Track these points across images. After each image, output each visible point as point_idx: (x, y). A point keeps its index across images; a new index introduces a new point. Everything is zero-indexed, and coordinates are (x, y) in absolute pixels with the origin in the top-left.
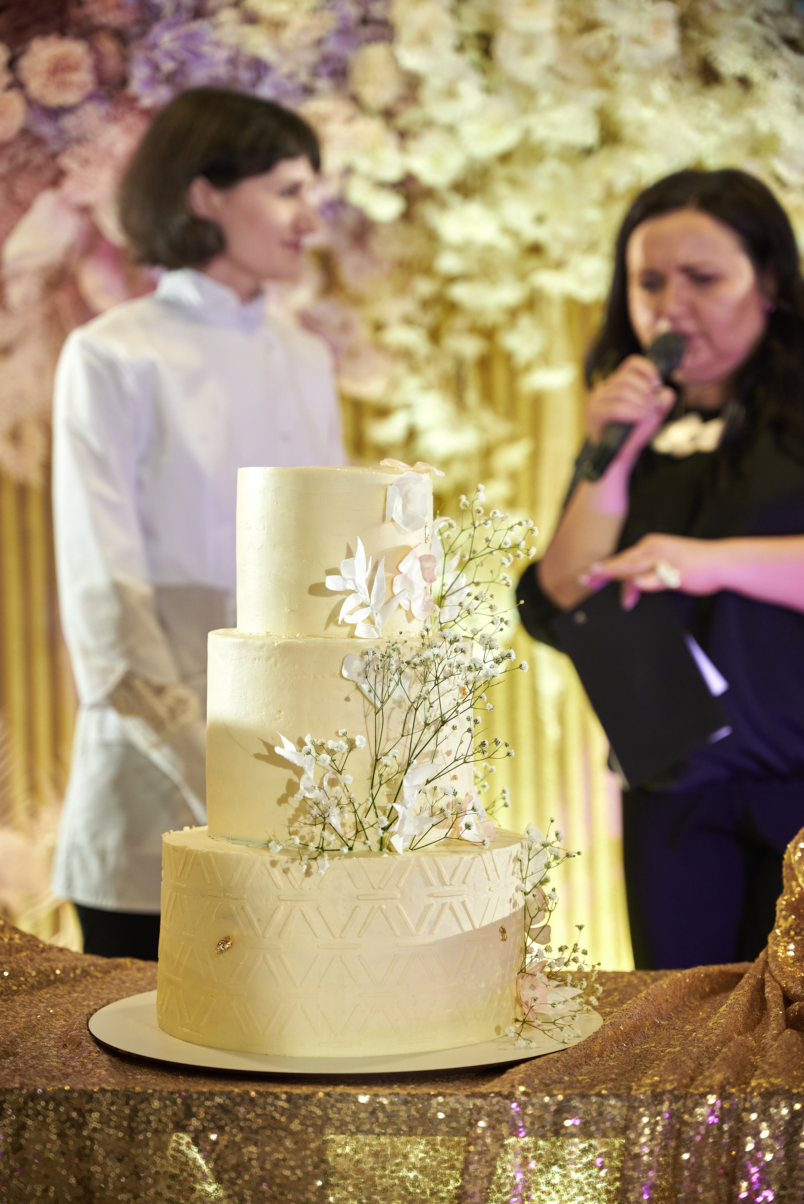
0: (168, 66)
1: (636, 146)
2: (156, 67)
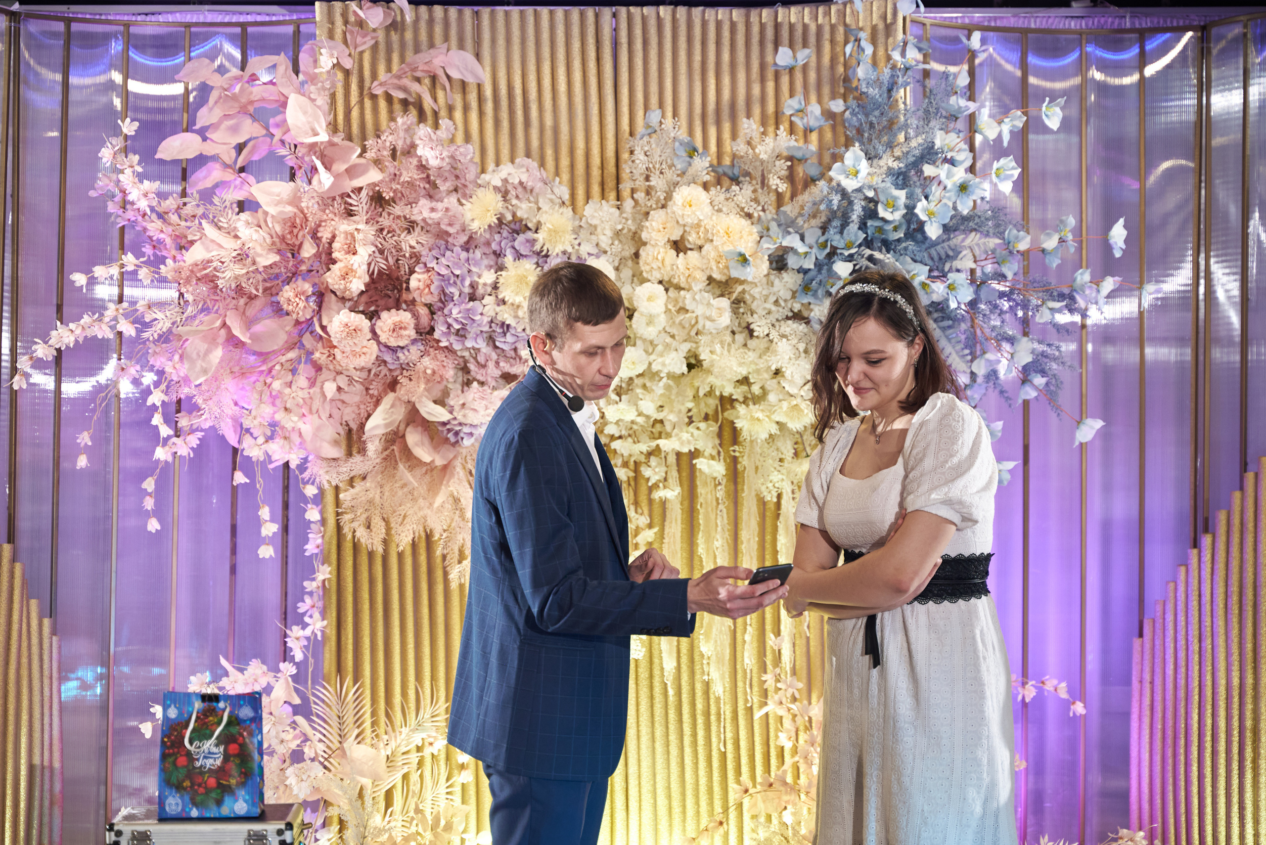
0: (457, 326)
1: (709, 372)
2: (449, 326)
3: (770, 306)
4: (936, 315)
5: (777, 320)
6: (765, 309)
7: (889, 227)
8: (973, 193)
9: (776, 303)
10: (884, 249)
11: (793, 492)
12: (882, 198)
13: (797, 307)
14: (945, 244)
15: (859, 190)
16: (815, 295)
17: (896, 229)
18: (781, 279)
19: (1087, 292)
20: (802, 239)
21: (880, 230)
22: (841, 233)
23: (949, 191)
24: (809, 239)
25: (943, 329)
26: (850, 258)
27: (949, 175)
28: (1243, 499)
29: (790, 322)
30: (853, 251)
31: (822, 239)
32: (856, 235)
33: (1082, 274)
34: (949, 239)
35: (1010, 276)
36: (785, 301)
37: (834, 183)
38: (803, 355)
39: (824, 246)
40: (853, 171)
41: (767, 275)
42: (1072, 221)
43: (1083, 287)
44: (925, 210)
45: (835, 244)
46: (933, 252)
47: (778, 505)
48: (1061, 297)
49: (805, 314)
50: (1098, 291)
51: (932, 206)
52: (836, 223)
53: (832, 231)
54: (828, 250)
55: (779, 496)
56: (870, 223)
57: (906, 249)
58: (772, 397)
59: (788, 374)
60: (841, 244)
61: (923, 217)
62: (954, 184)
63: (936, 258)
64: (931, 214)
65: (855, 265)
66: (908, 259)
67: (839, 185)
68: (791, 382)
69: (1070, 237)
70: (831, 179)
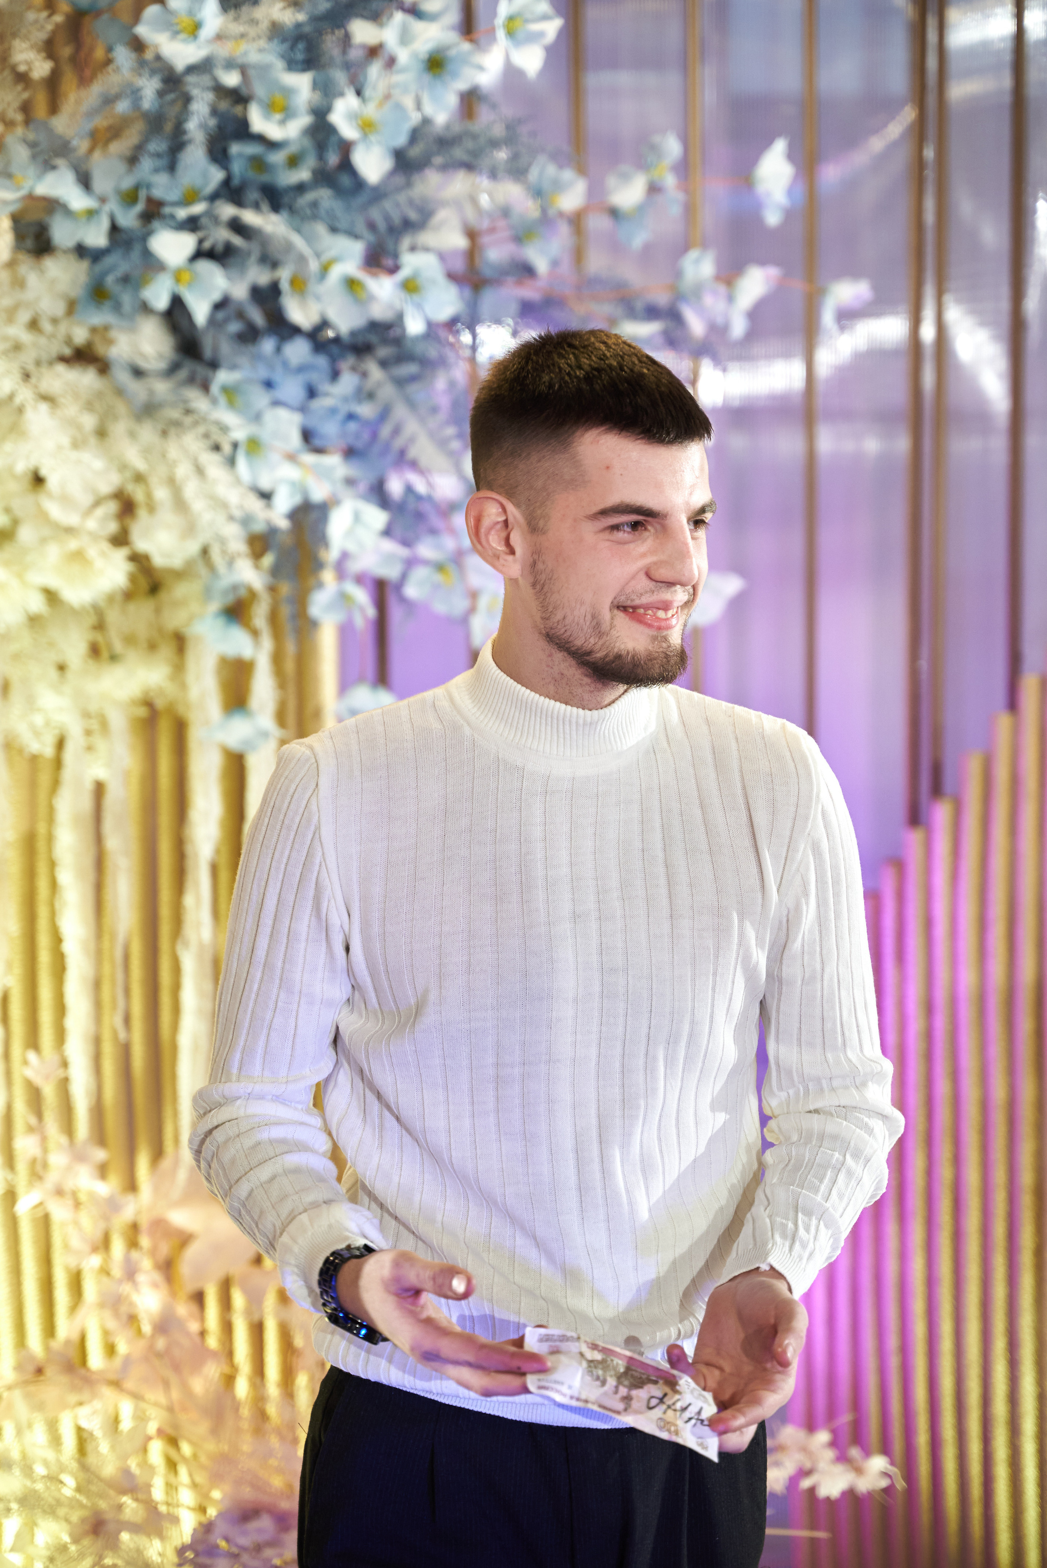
3: (18, 331)
4: (383, 352)
5: (38, 363)
6: (6, 338)
7: (277, 158)
8: (455, 75)
9: (34, 325)
10: (265, 206)
11: (88, 733)
12: (259, 90)
13: (80, 335)
14: (402, 198)
15: (204, 67)
16: (117, 308)
17: (294, 162)
18: (42, 272)
19: (708, 300)
20: (85, 181)
21: (258, 163)
22: (172, 167)
23: (403, 71)
24: (102, 183)
25: (401, 383)
26: (192, 224)
27: (405, 38)
28: (1016, 732)
29: (61, 368)
30: (198, 208)
31: (127, 183)
32: (205, 175)
33: (697, 261)
34: (409, 185)
35: (542, 265)
36: (55, 321)
37: (149, 55)
38: (93, 440)
39: (130, 198)
40: (186, 21)
41: (11, 264)
42: (673, 147)
43: (698, 291)
44: (353, 117)
45: (158, 193)
46: (375, 214)
47: (58, 763)
48: (652, 313)
49: (100, 349)
50: (730, 299)
51: (371, 110)
52: (158, 145)
53: (146, 164)
54: (140, 207)
55: (60, 744)
56: (235, 149)
57: (315, 205)
58: (26, 534)
59: (53, 481)
60: (173, 196)
61: (348, 131)
62: (415, 55)
63: (382, 226)
64: (367, 127)
65: (201, 242)
66: (321, 229)
67: (158, 58)
68: (65, 500)
69: (670, 181)
70: (138, 46)
